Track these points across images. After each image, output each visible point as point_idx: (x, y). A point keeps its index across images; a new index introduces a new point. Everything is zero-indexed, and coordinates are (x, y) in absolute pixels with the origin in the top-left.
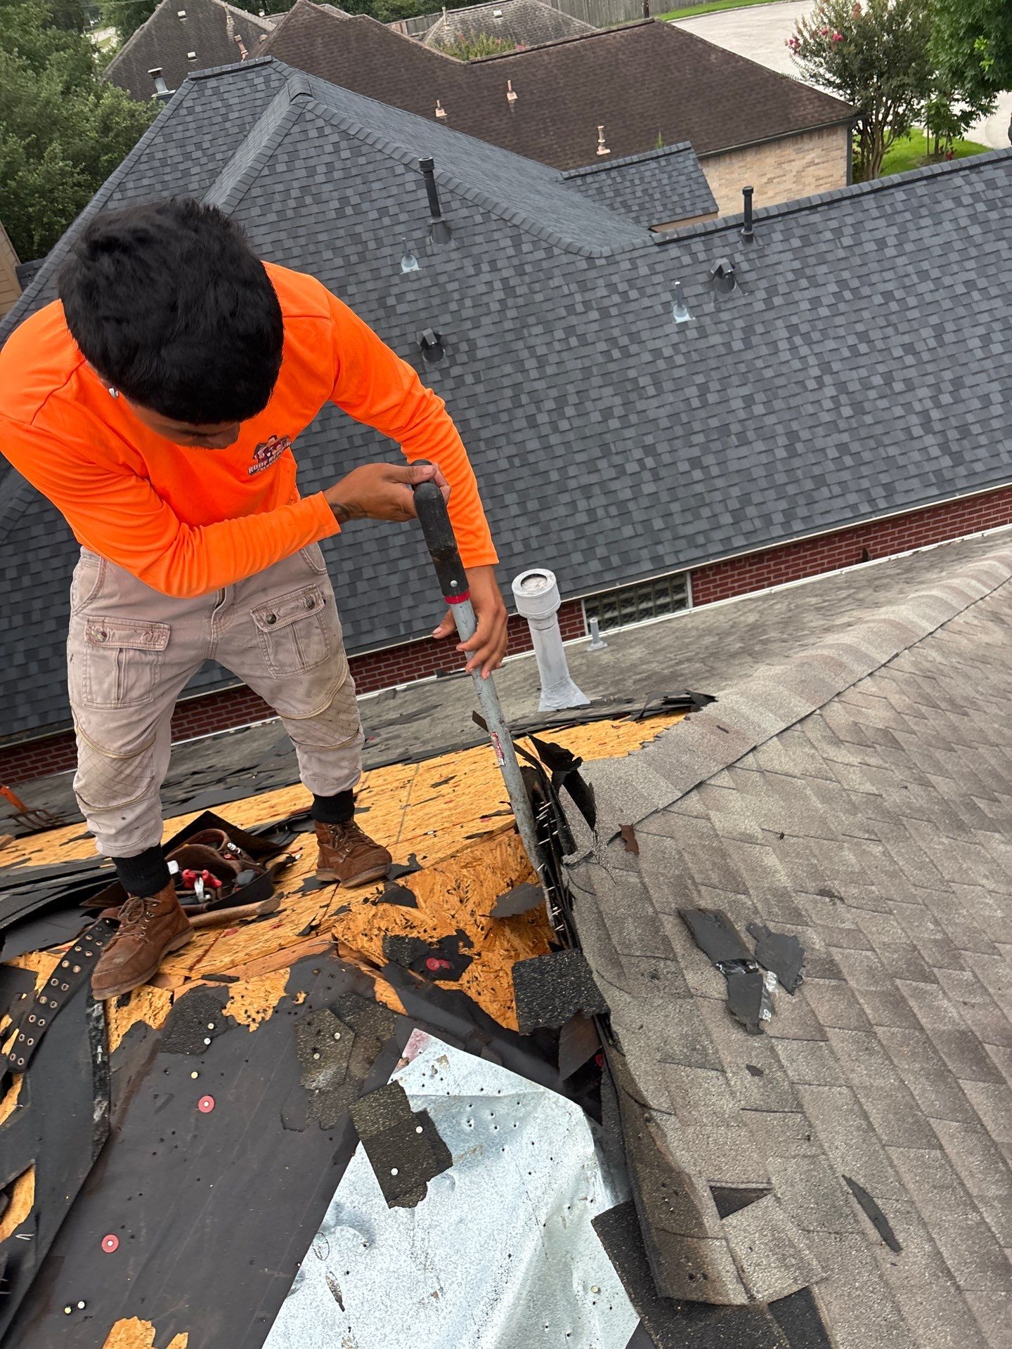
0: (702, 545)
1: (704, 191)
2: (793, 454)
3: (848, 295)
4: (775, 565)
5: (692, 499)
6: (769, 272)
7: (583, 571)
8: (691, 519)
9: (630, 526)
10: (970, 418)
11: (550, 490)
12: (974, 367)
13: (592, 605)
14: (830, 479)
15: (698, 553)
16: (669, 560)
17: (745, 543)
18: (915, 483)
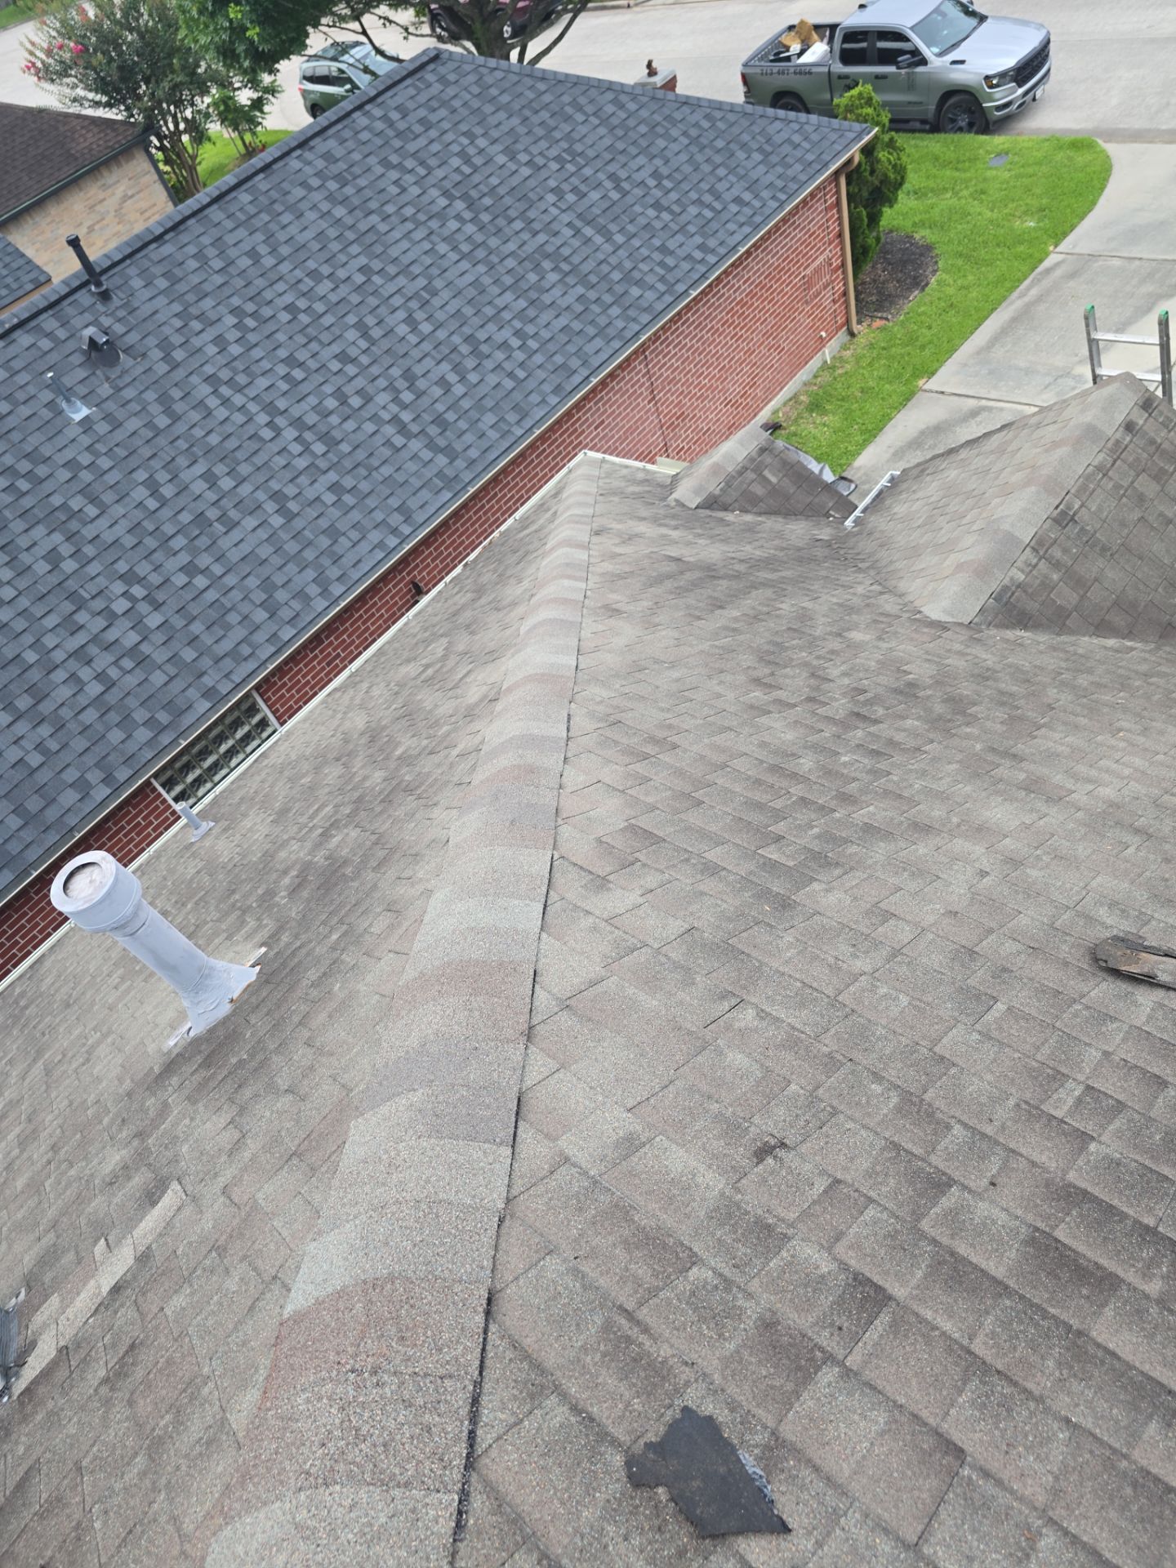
0: (250, 656)
1: (21, 262)
2: (290, 517)
3: (250, 323)
4: (336, 639)
5: (210, 611)
6: (150, 326)
7: (132, 747)
8: (222, 633)
9: (158, 672)
10: (440, 407)
11: (35, 675)
12: (416, 354)
13: (163, 778)
14: (342, 526)
15: (251, 665)
16: (224, 688)
17: (295, 632)
18: (425, 494)
